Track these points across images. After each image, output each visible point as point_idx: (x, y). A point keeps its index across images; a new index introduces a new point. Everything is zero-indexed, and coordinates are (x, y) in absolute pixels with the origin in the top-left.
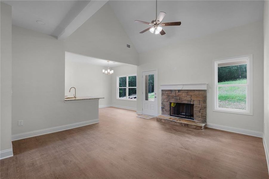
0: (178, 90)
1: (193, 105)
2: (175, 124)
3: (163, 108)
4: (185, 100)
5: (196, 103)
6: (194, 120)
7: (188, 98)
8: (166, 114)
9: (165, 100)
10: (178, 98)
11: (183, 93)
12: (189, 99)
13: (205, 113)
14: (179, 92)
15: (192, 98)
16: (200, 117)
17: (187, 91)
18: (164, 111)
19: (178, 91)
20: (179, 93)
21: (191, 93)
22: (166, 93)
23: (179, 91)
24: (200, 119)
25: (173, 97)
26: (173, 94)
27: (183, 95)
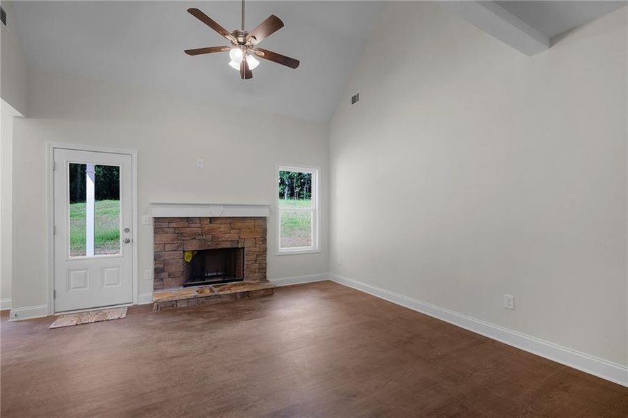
0: (210, 218)
1: (243, 248)
2: (219, 300)
3: (158, 272)
4: (226, 239)
5: (248, 245)
6: (245, 281)
7: (234, 236)
8: (170, 287)
9: (168, 247)
10: (209, 237)
11: (222, 225)
12: (236, 237)
13: (265, 262)
14: (210, 222)
15: (241, 236)
16: (257, 271)
17: (229, 220)
18: (162, 280)
19: (208, 221)
20: (211, 225)
21: (239, 224)
22: (174, 225)
23: (212, 219)
24: (256, 275)
25: (194, 236)
26: (195, 228)
27: (222, 230)
